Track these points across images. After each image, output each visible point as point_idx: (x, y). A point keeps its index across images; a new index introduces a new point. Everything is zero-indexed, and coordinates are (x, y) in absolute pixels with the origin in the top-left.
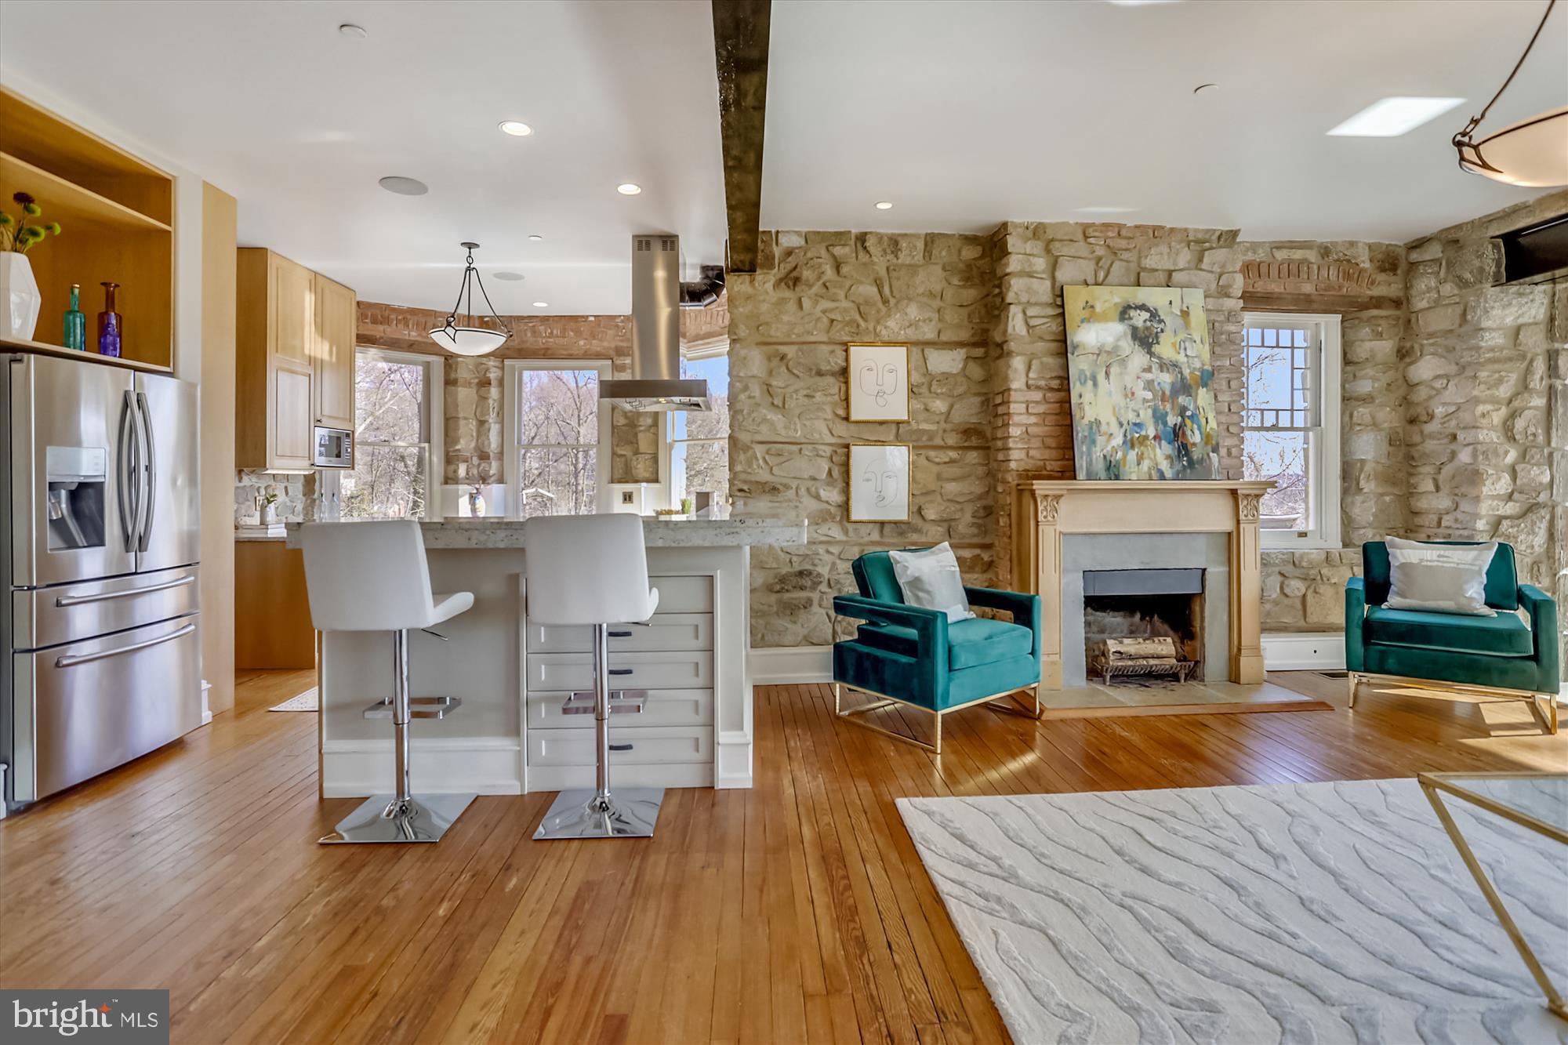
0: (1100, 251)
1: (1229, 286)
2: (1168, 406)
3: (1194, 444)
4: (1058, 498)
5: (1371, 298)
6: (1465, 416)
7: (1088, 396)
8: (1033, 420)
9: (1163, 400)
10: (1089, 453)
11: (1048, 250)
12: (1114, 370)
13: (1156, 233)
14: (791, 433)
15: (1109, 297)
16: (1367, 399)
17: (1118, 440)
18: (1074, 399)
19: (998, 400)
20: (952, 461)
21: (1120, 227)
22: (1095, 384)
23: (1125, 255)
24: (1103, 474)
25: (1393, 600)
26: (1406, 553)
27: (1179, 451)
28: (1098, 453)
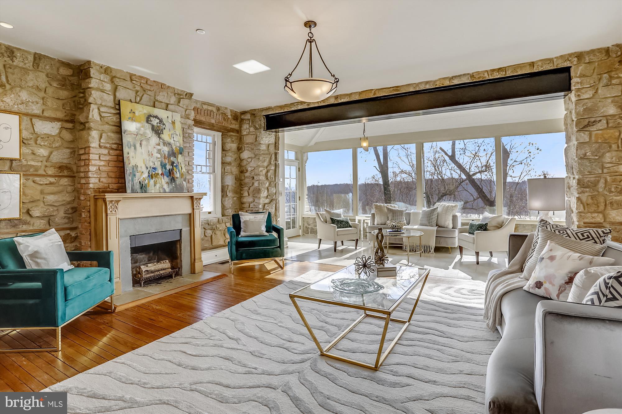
0: (138, 88)
1: (189, 115)
2: (167, 161)
3: (177, 178)
4: (118, 202)
5: (231, 128)
6: (256, 171)
7: (132, 154)
8: (102, 163)
9: (165, 158)
10: (132, 180)
11: (112, 81)
12: (144, 143)
13: (162, 86)
15: (142, 110)
16: (229, 164)
17: (146, 175)
18: (125, 155)
19: (82, 152)
20: (51, 183)
21: (147, 80)
22: (135, 148)
23: (149, 93)
24: (139, 190)
25: (242, 233)
26: (245, 217)
27: (171, 181)
28: (136, 181)
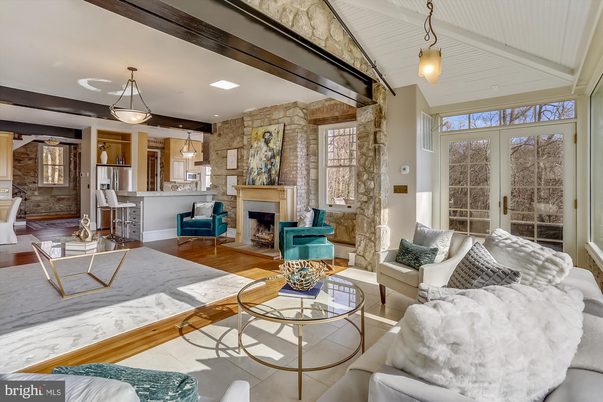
0: (263, 116)
3: (273, 174)
4: (240, 190)
11: (252, 119)
14: (218, 173)
17: (256, 173)
21: (267, 108)
23: (268, 116)
